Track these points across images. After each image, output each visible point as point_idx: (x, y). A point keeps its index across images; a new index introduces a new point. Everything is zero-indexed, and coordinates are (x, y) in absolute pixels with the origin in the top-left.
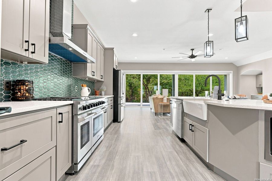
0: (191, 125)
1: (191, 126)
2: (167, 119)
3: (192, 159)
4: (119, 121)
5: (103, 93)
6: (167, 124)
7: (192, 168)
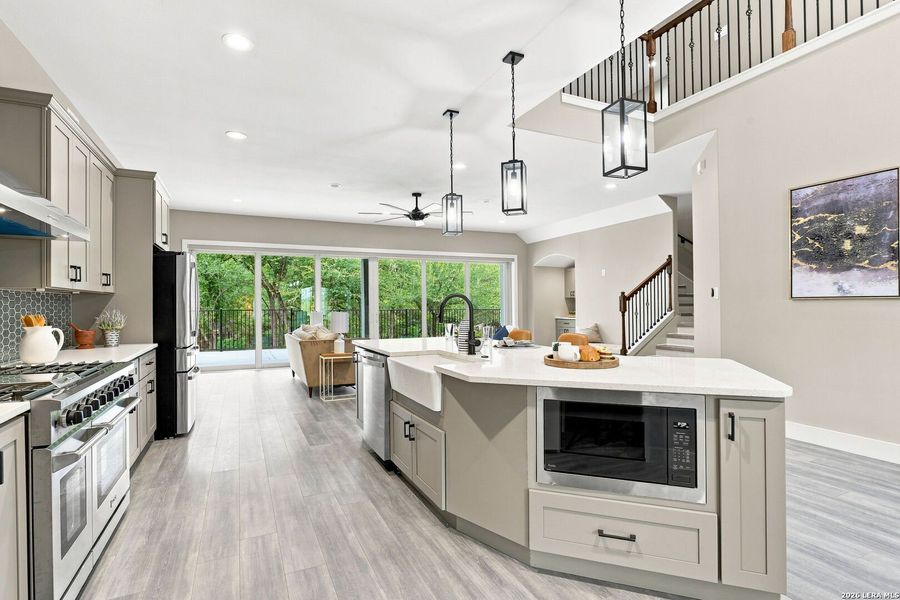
0: (408, 423)
1: (407, 426)
2: (346, 403)
3: (411, 512)
4: (179, 432)
5: (112, 337)
6: (345, 421)
7: (409, 534)
